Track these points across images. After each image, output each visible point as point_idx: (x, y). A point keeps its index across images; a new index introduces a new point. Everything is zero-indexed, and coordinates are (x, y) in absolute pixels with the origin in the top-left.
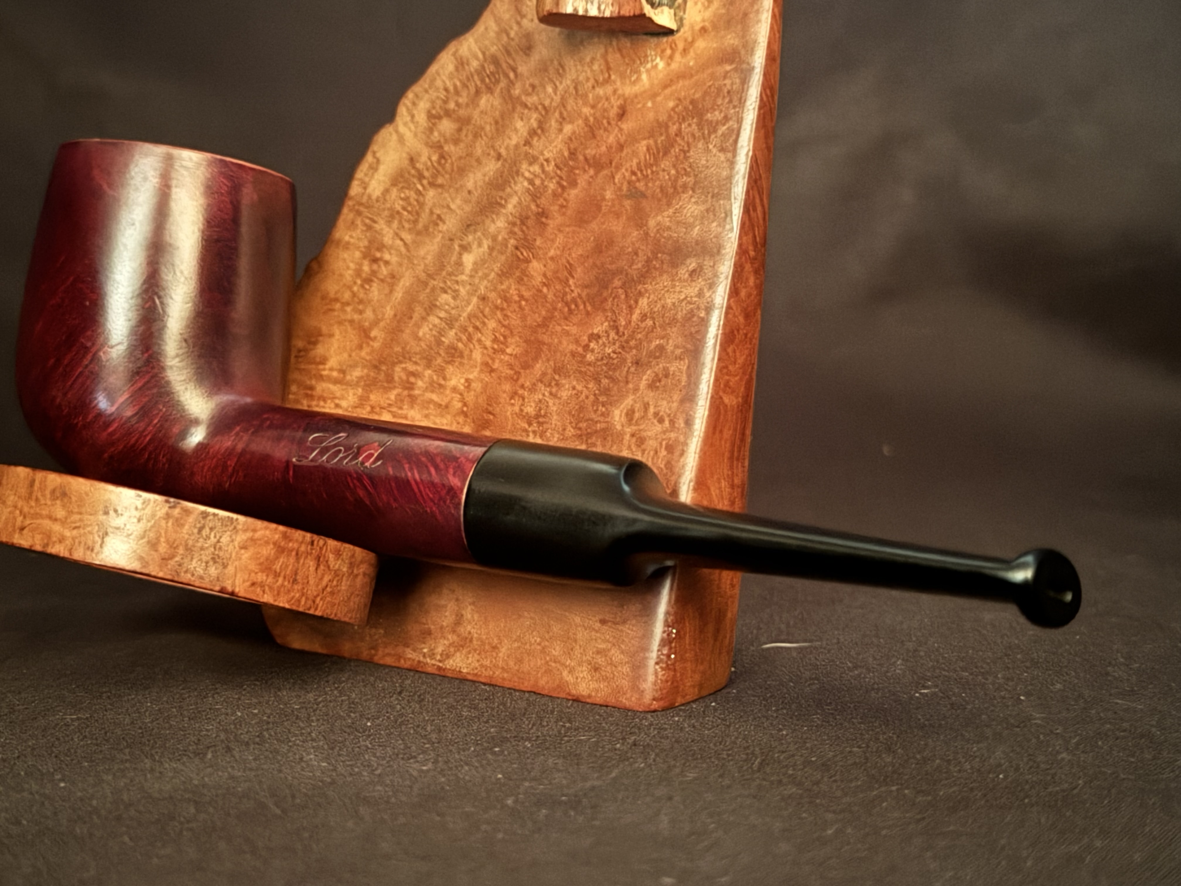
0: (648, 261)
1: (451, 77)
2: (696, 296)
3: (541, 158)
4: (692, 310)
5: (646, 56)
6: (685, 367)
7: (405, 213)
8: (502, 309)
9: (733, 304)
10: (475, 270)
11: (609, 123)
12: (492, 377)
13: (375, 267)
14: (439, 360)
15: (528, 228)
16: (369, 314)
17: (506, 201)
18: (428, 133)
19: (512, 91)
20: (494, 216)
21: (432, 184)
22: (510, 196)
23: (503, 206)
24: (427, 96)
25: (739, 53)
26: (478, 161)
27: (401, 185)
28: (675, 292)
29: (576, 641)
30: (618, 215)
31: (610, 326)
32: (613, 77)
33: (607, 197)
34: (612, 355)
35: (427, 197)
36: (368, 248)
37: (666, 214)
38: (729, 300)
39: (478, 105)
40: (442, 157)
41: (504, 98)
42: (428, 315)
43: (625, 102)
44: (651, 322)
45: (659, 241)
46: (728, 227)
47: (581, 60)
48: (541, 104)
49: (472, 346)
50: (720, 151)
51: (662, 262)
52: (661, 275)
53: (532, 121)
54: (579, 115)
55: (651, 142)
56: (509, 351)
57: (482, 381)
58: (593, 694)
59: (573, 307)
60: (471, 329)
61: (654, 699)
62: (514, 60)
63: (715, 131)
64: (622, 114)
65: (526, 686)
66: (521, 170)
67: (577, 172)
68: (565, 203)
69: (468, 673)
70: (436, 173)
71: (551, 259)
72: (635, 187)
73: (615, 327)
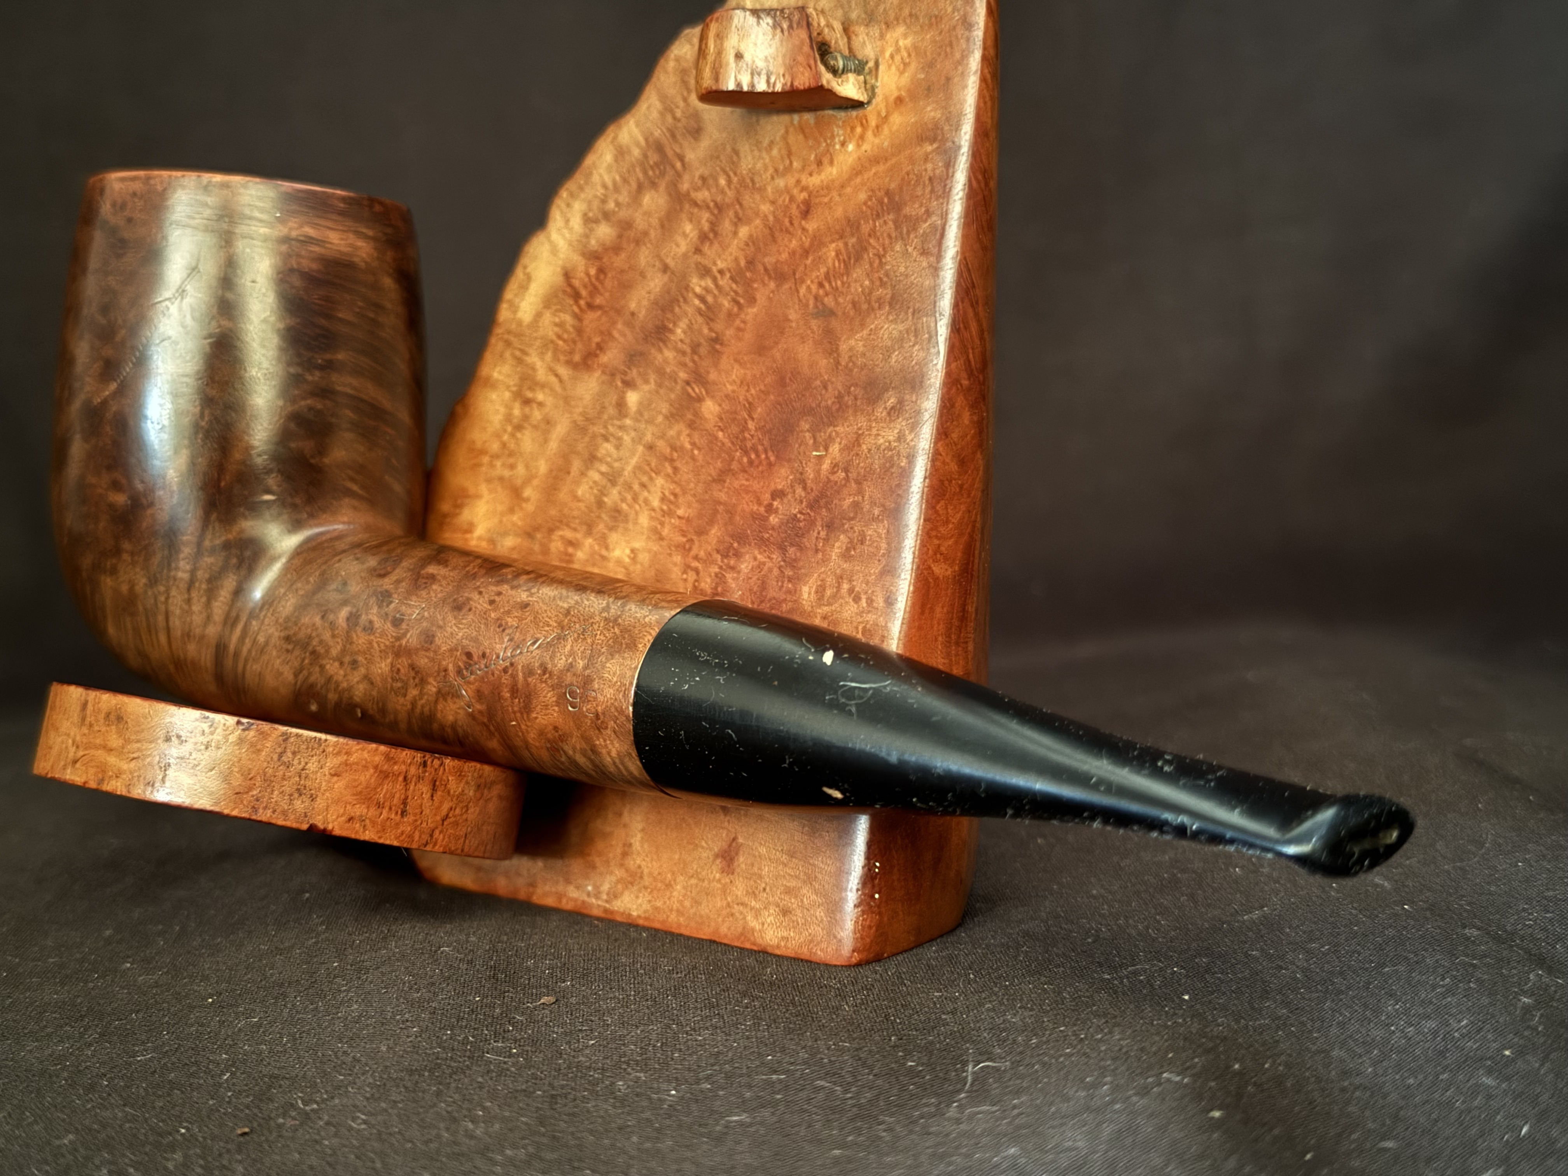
0: (840, 397)
1: (609, 169)
2: (894, 441)
3: (714, 269)
4: (892, 457)
5: (833, 137)
6: (885, 531)
7: (560, 343)
8: (672, 460)
9: (941, 449)
10: (640, 413)
11: (791, 223)
12: (661, 546)
13: (527, 410)
14: (601, 526)
15: (700, 357)
16: (521, 470)
17: (675, 324)
18: (584, 240)
19: (680, 186)
20: (661, 344)
21: (591, 306)
22: (679, 319)
23: (672, 332)
24: (583, 196)
25: (942, 129)
26: (643, 275)
27: (554, 308)
28: (870, 435)
29: (760, 877)
30: (803, 339)
31: (795, 478)
32: (795, 164)
33: (790, 317)
34: (799, 516)
35: (586, 322)
36: (520, 387)
37: (858, 336)
38: (936, 443)
39: (640, 205)
40: (601, 270)
41: (670, 195)
42: (587, 468)
43: (809, 196)
44: (843, 474)
45: (851, 370)
46: (933, 350)
47: (758, 143)
48: (713, 201)
49: (637, 507)
50: (922, 254)
51: (856, 399)
52: (855, 415)
53: (703, 222)
54: (757, 214)
55: (841, 244)
56: (680, 512)
57: (649, 551)
58: (783, 944)
59: (753, 456)
60: (636, 487)
61: (854, 951)
62: (681, 147)
63: (915, 229)
64: (806, 211)
65: (705, 933)
66: (691, 285)
67: (755, 285)
68: (742, 325)
69: (639, 917)
70: (594, 291)
71: (727, 396)
72: (823, 304)
73: (802, 481)
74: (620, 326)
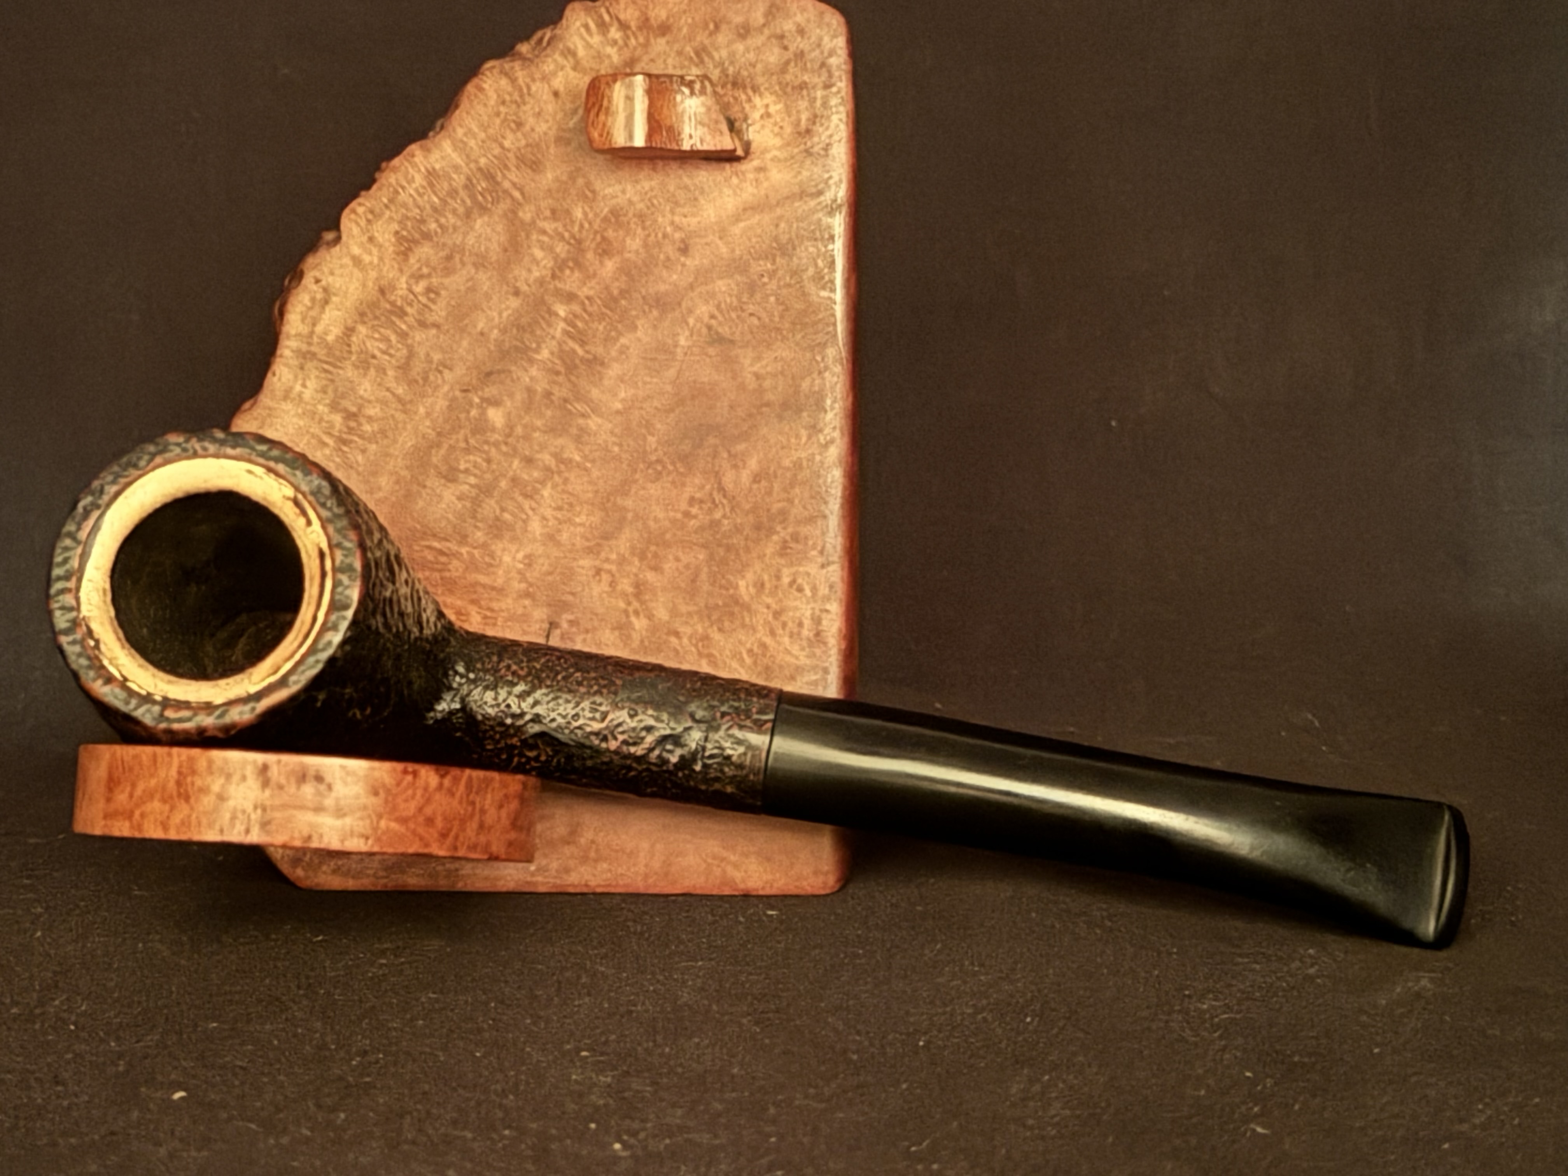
1: (422, 192)
3: (582, 295)
7: (387, 357)
10: (509, 428)
11: (668, 258)
12: (561, 551)
13: (353, 424)
14: (480, 536)
15: (577, 377)
17: (539, 346)
18: (400, 259)
19: (521, 214)
20: (524, 363)
21: (421, 323)
22: (543, 340)
23: (537, 351)
24: (388, 213)
27: (370, 323)
31: (712, 487)
33: (681, 343)
34: (722, 520)
35: (418, 338)
36: (335, 400)
37: (762, 363)
39: (472, 228)
40: (430, 290)
41: (509, 222)
42: (450, 481)
43: (686, 235)
45: (759, 393)
48: (567, 230)
53: (558, 250)
55: (730, 281)
56: (580, 520)
57: (548, 556)
60: (518, 497)
62: (517, 176)
66: (554, 309)
67: (634, 313)
68: (624, 349)
70: (425, 309)
71: (617, 413)
72: (717, 333)
73: (721, 489)
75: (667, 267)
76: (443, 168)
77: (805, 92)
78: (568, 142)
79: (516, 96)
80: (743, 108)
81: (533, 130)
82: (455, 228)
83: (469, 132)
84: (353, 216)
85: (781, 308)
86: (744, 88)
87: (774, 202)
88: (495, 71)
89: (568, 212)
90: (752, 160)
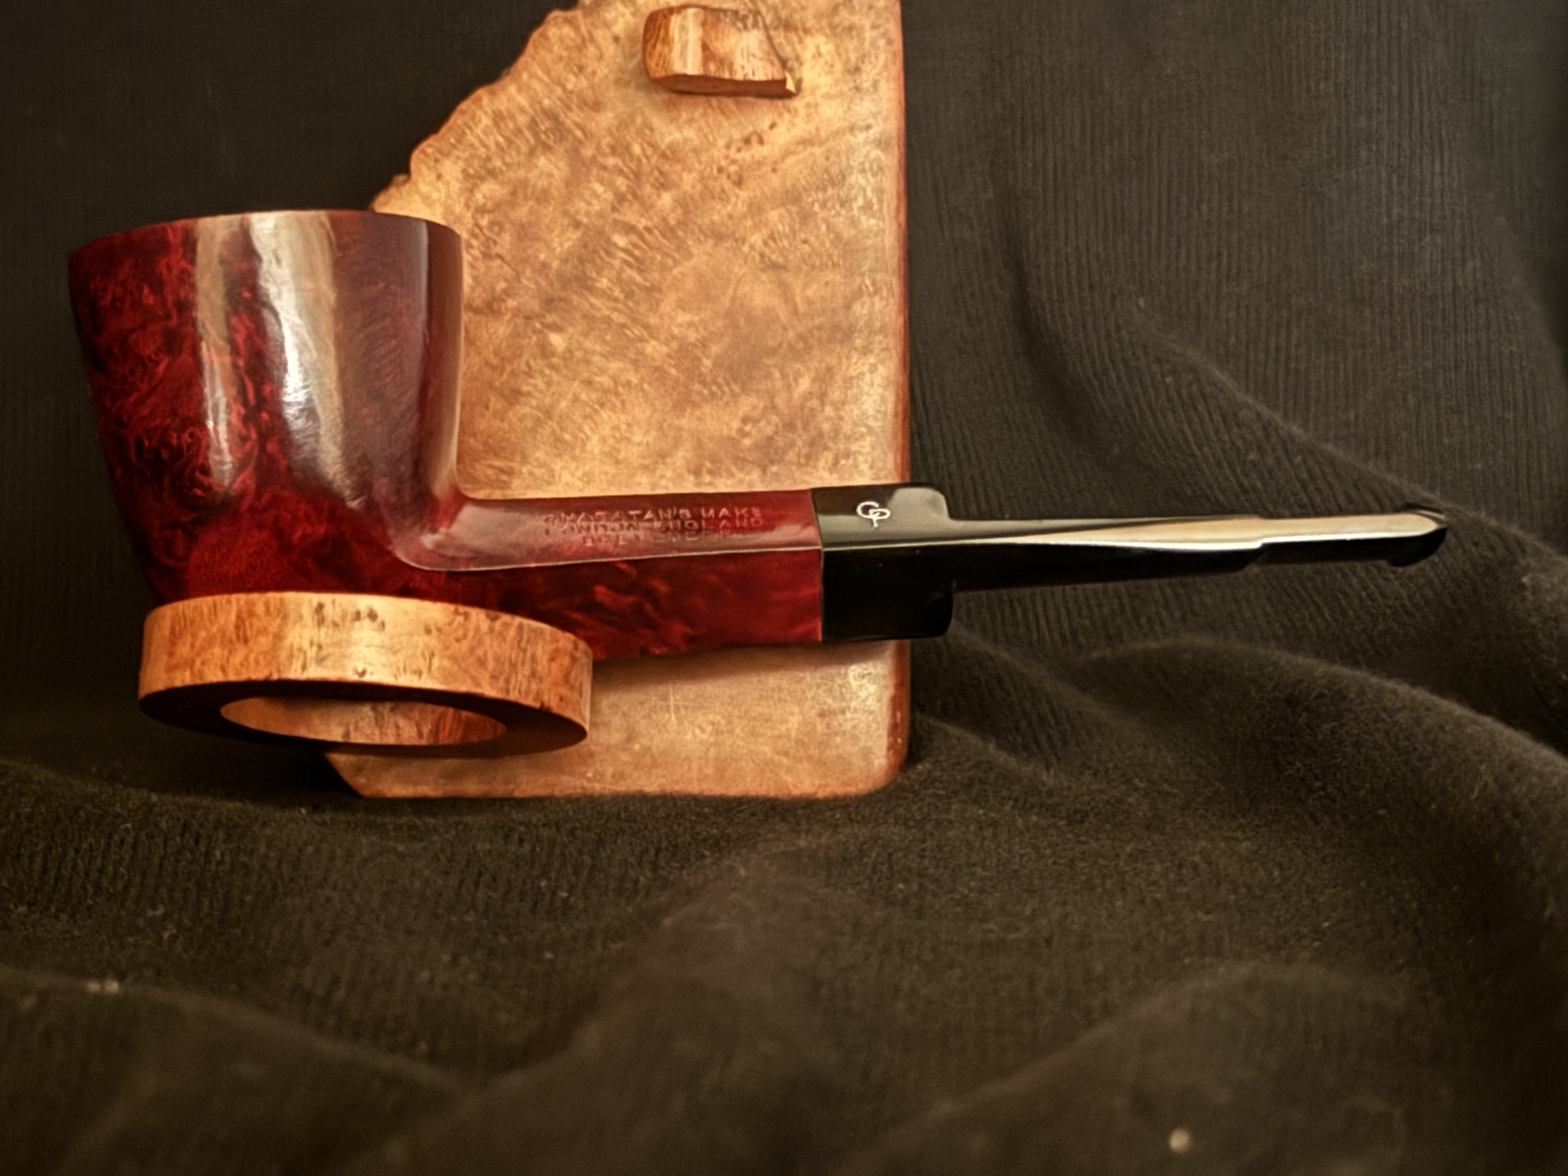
0: (803, 338)
1: (488, 131)
3: (640, 226)
5: (760, 120)
8: (617, 394)
10: (568, 352)
11: (723, 191)
14: (540, 454)
15: (635, 303)
17: (599, 275)
18: (466, 195)
19: (582, 151)
20: (584, 291)
22: (603, 269)
23: (597, 279)
24: (455, 153)
26: (549, 229)
28: (841, 368)
31: (766, 406)
33: (736, 270)
34: (775, 437)
37: (815, 288)
39: (536, 166)
40: (494, 223)
41: (571, 159)
42: (511, 403)
43: (741, 167)
44: (818, 401)
47: (676, 118)
48: (626, 165)
49: (583, 436)
51: (821, 340)
52: (822, 352)
53: (618, 184)
55: (782, 210)
56: (637, 439)
57: (607, 473)
58: (820, 790)
59: (714, 388)
64: (739, 182)
65: (732, 792)
66: (613, 240)
67: (690, 243)
68: (680, 276)
69: (654, 789)
70: (489, 242)
71: (674, 337)
72: (770, 258)
73: (774, 407)
74: (528, 273)
75: (721, 199)
76: (508, 110)
77: (854, 33)
78: (627, 84)
79: (579, 41)
80: (794, 50)
81: (594, 73)
82: (519, 164)
83: (533, 76)
84: (422, 156)
85: (832, 236)
86: (796, 29)
87: (823, 135)
88: (560, 20)
89: (628, 148)
90: (803, 97)
